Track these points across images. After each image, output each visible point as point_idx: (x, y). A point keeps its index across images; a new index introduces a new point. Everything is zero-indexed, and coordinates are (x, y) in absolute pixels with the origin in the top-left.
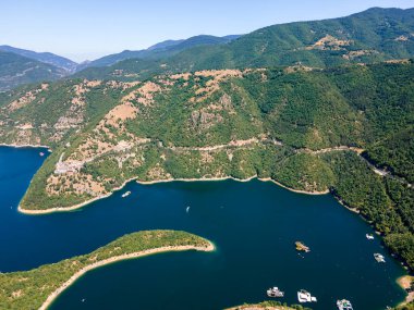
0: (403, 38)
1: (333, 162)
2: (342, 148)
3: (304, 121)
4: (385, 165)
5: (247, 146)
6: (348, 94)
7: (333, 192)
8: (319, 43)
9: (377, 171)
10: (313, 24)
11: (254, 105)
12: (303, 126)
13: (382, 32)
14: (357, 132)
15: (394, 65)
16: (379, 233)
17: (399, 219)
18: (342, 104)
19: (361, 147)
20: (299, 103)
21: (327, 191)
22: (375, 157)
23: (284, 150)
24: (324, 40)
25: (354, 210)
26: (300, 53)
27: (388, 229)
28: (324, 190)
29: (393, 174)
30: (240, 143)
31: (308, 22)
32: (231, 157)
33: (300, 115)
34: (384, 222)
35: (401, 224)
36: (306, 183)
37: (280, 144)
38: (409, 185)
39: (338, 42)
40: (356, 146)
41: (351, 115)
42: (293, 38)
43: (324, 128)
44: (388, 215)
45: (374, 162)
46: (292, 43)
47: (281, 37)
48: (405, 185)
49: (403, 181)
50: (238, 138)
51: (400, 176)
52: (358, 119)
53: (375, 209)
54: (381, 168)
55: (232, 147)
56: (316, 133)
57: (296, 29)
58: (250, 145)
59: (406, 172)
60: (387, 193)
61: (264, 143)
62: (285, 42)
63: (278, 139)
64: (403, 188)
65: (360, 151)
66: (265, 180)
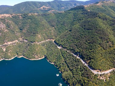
0: (63, 8)
1: (46, 45)
2: (48, 40)
3: (35, 32)
4: (60, 45)
5: (12, 44)
6: (49, 22)
7: (46, 57)
8: (42, 8)
9: (58, 47)
10: (40, 3)
11: (17, 27)
12: (35, 34)
13: (58, 6)
14: (52, 34)
15: (61, 13)
16: (60, 72)
17: (66, 65)
18: (47, 25)
19: (54, 39)
20: (33, 26)
21: (44, 57)
22: (58, 42)
23: (28, 43)
24: (43, 7)
25: (52, 63)
26: (36, 10)
27: (63, 70)
28: (43, 57)
29: (63, 48)
30: (9, 43)
31: (38, 2)
32: (4, 50)
33: (34, 30)
34: (62, 68)
35: (67, 67)
36: (36, 56)
37: (27, 41)
38: (68, 51)
39: (47, 8)
40: (52, 39)
41: (50, 29)
42: (34, 6)
43: (42, 34)
44: (63, 64)
45: (57, 44)
46: (33, 7)
47: (30, 6)
48: (66, 51)
49: (66, 50)
50: (9, 41)
51: (65, 48)
52: (52, 30)
53: (58, 62)
54: (59, 46)
55: (5, 46)
56: (39, 36)
57: (34, 3)
58: (14, 44)
59: (66, 46)
60: (62, 55)
61: (21, 42)
62: (31, 7)
63: (26, 40)
64: (66, 53)
65: (54, 40)
66: (20, 57)
